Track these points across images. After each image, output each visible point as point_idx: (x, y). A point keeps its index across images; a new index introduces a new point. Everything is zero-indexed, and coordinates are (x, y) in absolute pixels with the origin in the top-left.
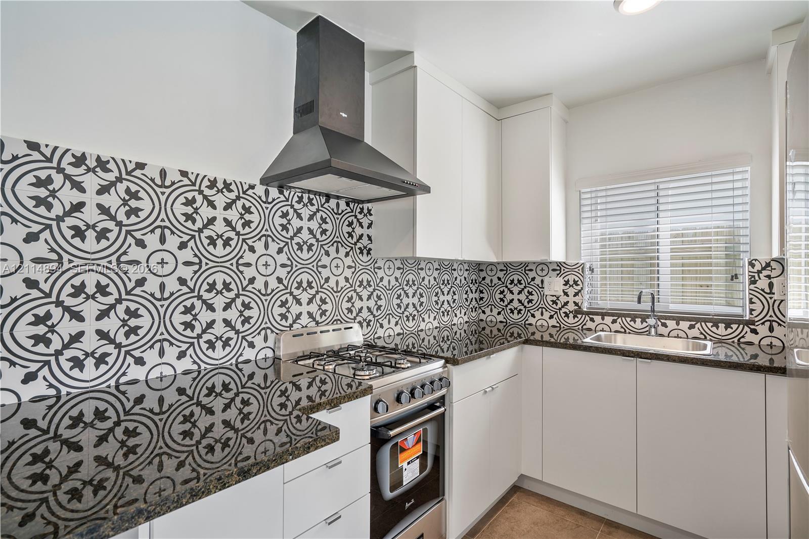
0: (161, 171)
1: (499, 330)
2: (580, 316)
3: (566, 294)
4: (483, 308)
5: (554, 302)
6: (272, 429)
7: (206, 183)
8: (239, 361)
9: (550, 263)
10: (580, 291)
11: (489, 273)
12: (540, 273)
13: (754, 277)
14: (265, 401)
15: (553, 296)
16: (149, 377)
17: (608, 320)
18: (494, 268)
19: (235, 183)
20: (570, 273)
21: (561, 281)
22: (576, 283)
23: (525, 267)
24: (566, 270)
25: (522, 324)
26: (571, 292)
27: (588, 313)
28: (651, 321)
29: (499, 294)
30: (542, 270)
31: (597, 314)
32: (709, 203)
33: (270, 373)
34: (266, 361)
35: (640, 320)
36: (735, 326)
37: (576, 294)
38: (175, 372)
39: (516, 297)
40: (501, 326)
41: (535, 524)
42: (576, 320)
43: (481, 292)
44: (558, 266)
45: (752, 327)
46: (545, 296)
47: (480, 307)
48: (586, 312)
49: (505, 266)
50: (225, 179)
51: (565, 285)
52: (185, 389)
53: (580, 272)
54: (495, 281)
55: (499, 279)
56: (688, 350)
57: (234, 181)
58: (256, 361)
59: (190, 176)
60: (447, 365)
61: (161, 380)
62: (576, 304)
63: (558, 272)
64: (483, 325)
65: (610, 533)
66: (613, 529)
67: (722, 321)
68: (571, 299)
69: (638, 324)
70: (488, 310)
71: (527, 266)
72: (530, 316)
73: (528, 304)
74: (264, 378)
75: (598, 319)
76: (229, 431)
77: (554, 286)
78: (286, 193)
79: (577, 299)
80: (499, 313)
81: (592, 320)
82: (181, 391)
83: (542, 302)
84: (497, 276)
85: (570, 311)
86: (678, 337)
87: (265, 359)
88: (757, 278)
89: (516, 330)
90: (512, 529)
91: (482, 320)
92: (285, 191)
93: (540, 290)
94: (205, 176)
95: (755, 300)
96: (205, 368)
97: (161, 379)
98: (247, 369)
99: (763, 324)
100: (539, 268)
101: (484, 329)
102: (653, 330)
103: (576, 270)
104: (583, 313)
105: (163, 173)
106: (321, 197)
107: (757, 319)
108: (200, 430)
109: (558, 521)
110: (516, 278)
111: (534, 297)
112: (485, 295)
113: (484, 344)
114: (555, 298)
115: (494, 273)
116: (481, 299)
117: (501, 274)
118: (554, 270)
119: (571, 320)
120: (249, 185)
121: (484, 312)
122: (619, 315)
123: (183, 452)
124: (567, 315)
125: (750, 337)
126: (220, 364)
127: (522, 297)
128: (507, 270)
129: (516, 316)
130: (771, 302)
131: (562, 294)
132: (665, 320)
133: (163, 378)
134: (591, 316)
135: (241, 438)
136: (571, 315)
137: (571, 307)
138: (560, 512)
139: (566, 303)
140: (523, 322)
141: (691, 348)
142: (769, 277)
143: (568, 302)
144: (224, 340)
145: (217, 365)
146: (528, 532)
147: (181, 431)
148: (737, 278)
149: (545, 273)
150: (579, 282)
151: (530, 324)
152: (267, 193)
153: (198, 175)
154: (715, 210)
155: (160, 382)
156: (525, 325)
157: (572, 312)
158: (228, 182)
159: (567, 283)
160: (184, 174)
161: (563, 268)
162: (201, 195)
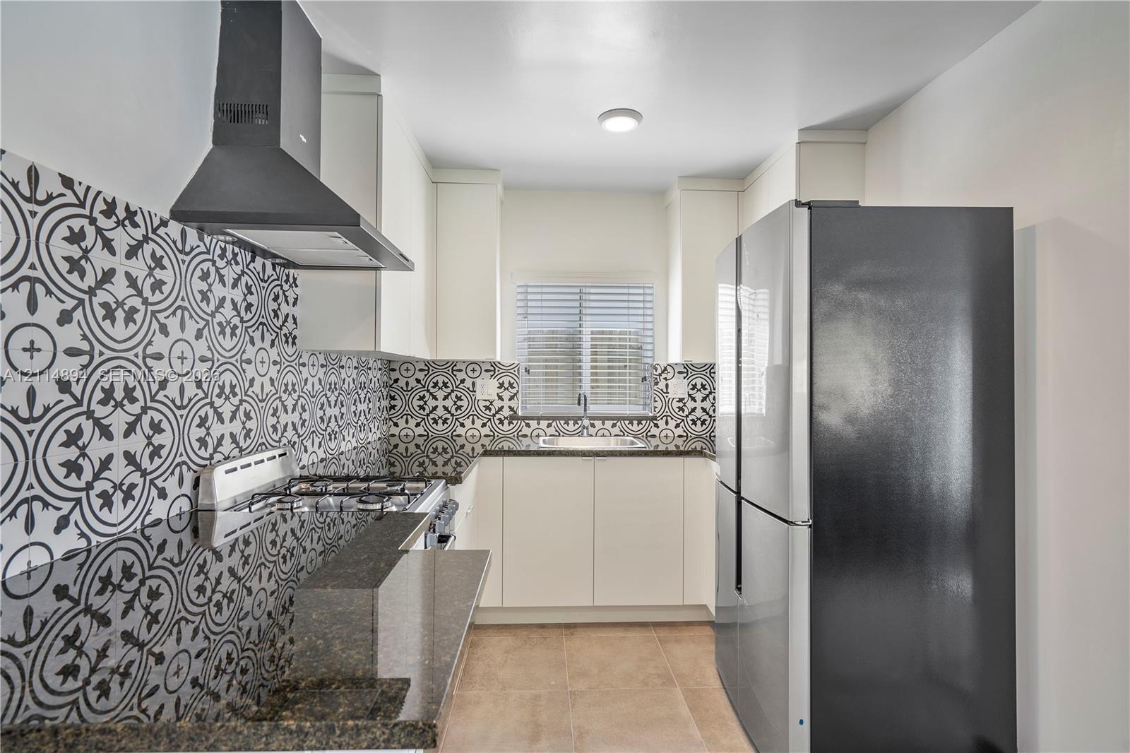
0: (30, 170)
1: (418, 446)
2: (515, 422)
3: (500, 398)
4: (394, 420)
5: (487, 408)
6: (187, 631)
7: (100, 205)
8: (146, 523)
9: (483, 362)
10: (515, 394)
11: (404, 373)
12: (470, 374)
13: (656, 379)
14: (180, 585)
15: (486, 401)
16: (8, 576)
17: (544, 424)
18: (411, 367)
19: (142, 212)
20: (505, 374)
21: (495, 383)
22: (511, 385)
23: (453, 366)
24: (501, 371)
25: (448, 436)
26: (506, 395)
27: (524, 418)
28: (586, 422)
29: (418, 400)
30: (474, 370)
31: (532, 418)
32: (625, 312)
33: (186, 537)
34: (180, 519)
35: (573, 422)
36: (644, 422)
37: (511, 398)
38: (52, 558)
39: (440, 403)
40: (420, 441)
41: (507, 652)
42: (512, 426)
43: (393, 398)
44: (492, 366)
45: (655, 422)
46: (476, 401)
47: (390, 419)
48: (521, 417)
49: (426, 365)
50: (127, 203)
51: (500, 388)
52: (66, 587)
53: (516, 373)
54: (413, 383)
55: (418, 381)
56: (617, 445)
57: (140, 208)
58: (168, 520)
59: (76, 187)
60: (448, 485)
61: (29, 578)
62: (511, 409)
63: (492, 373)
64: (394, 441)
65: (572, 634)
66: (572, 630)
67: (636, 418)
68: (506, 403)
69: (571, 427)
70: (402, 422)
71: (455, 365)
72: (459, 426)
73: (456, 411)
74: (178, 545)
75: (533, 424)
76: (131, 648)
77: (487, 389)
78: (207, 239)
79: (513, 403)
80: (418, 425)
81: (528, 425)
82: (61, 592)
83: (473, 408)
84: (415, 377)
85: (505, 417)
86: (603, 436)
87: (180, 515)
88: (659, 380)
89: (440, 445)
90: (489, 666)
91: (393, 435)
92: (205, 236)
93: (471, 394)
94: (99, 193)
95: (657, 399)
96: (97, 542)
97: (28, 574)
98: (157, 535)
99: (662, 419)
100: (470, 368)
101: (396, 446)
102: (585, 431)
103: (512, 371)
104: (518, 418)
105: (33, 175)
106: (247, 252)
107: (658, 415)
108: (89, 659)
109: (525, 641)
110: (440, 379)
111: (464, 403)
112: (398, 403)
113: (396, 466)
114: (488, 403)
115: (411, 373)
116: (393, 407)
117: (421, 376)
118: (487, 371)
119: (506, 427)
120: (161, 219)
121: (396, 425)
122: (554, 419)
123: (61, 707)
124: (501, 422)
125: (654, 431)
126: (119, 533)
127: (449, 403)
128: (428, 370)
129: (440, 427)
130: (667, 400)
131: (497, 398)
132: (594, 420)
133: (32, 573)
134: (526, 421)
135: (147, 656)
136: (506, 422)
137: (506, 412)
138: (524, 633)
139: (501, 409)
140: (450, 434)
141: (619, 444)
142: (665, 379)
143: (502, 407)
144: (125, 489)
145: (115, 534)
146: (505, 662)
147: (59, 669)
148: (646, 380)
149: (477, 374)
150: (515, 385)
151: (459, 436)
152: (184, 235)
153: (88, 188)
154: (632, 318)
155: (27, 581)
156: (452, 437)
157: (507, 417)
158: (132, 209)
159: (501, 385)
160: (68, 182)
161: (497, 369)
162: (94, 227)
